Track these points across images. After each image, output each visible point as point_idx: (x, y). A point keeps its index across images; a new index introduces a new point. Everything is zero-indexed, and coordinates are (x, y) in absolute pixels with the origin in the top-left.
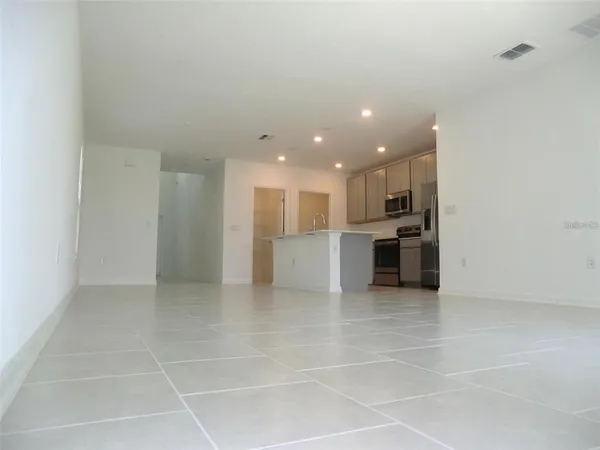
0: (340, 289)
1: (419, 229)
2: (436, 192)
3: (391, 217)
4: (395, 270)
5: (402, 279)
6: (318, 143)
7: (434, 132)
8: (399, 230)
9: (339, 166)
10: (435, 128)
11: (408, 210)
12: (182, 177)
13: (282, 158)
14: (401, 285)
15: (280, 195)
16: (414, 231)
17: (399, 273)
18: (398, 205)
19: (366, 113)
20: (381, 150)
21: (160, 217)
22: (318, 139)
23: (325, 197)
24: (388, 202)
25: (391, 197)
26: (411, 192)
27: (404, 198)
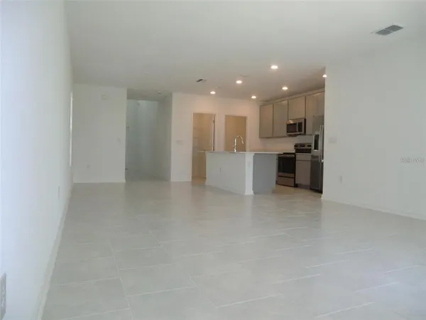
0: (252, 192)
1: (310, 146)
2: (323, 124)
3: (290, 136)
4: (292, 175)
5: (296, 182)
6: (239, 85)
7: (324, 79)
8: (296, 146)
9: (254, 97)
10: (325, 76)
11: (303, 132)
12: (143, 103)
13: (213, 93)
14: (296, 186)
15: (212, 118)
16: (306, 147)
17: (295, 178)
18: (296, 128)
19: (274, 67)
20: (285, 88)
21: (128, 128)
22: (239, 82)
23: (244, 119)
24: (289, 126)
25: (291, 122)
26: (305, 120)
27: (300, 124)
